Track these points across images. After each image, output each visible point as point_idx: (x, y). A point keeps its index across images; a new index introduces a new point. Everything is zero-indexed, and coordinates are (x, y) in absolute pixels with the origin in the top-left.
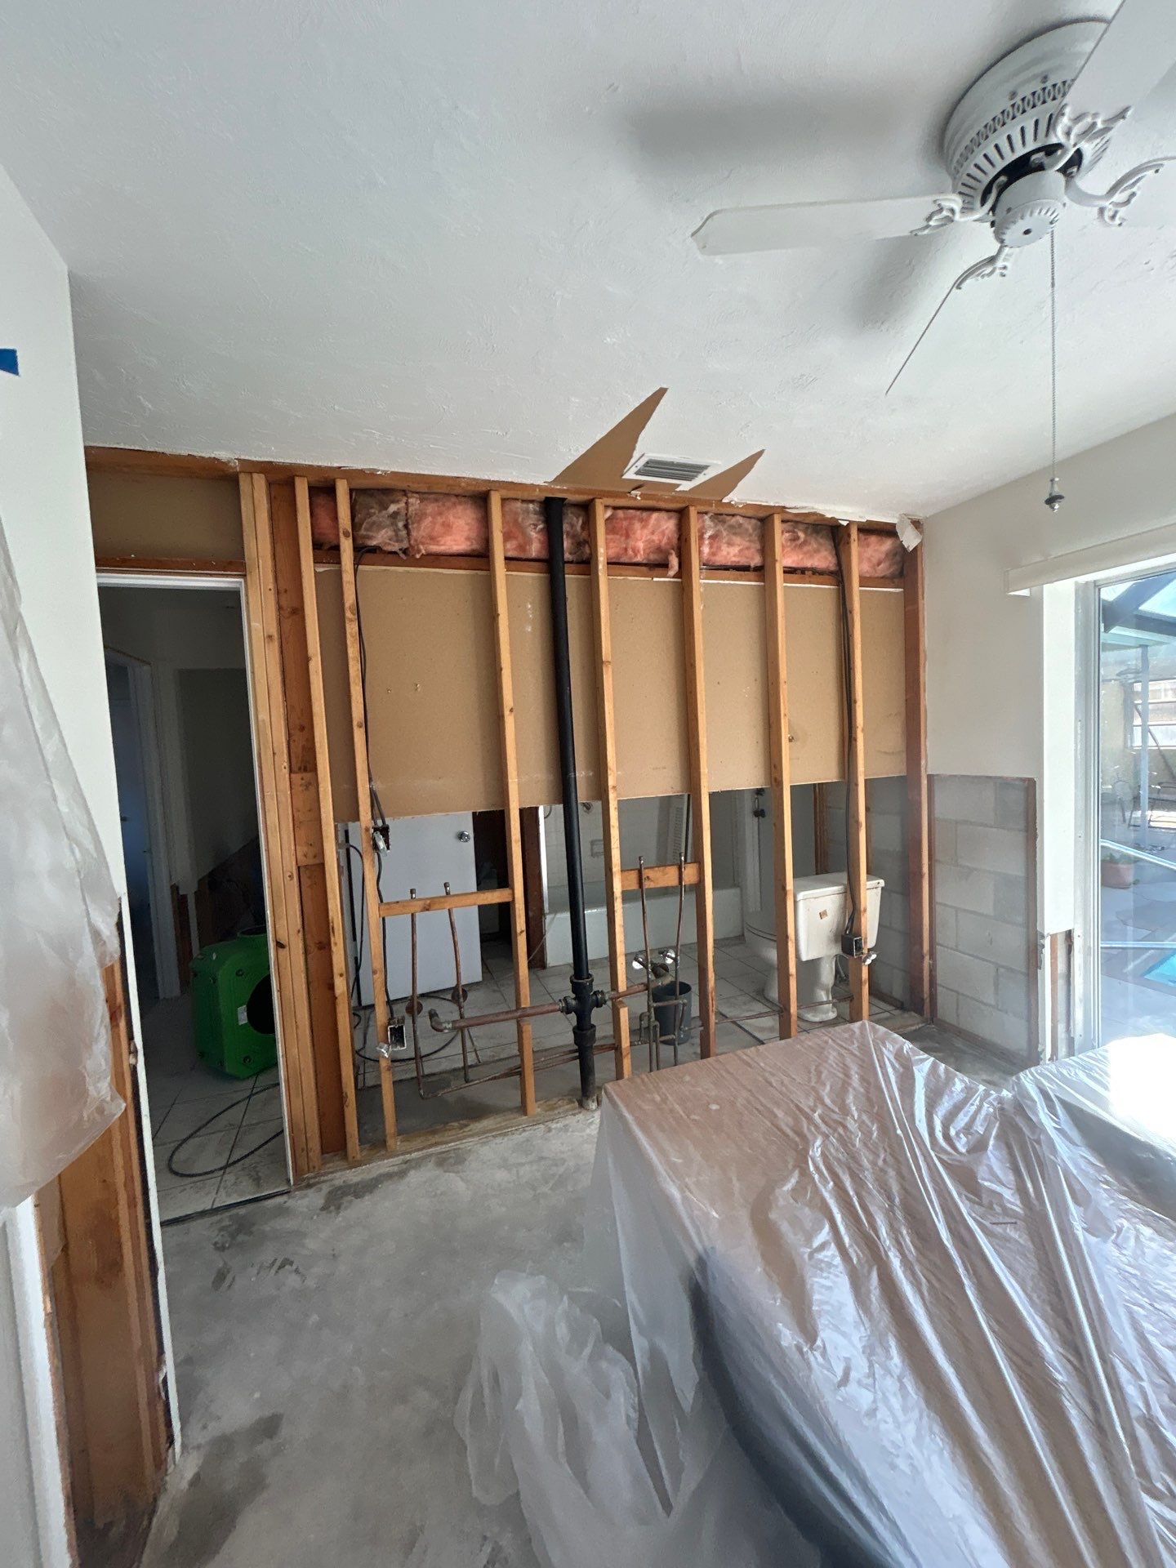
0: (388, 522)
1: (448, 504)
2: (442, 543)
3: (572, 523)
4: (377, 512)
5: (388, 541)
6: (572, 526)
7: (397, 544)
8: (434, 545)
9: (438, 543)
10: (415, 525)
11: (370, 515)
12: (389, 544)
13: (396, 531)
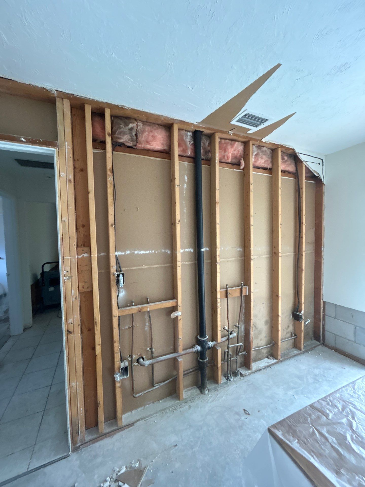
0: (128, 132)
1: (154, 128)
2: (152, 144)
3: (205, 142)
4: (123, 126)
5: (128, 141)
6: (204, 144)
7: (132, 143)
8: (148, 145)
9: (150, 144)
10: (140, 135)
11: (120, 128)
12: (128, 142)
13: (132, 137)
